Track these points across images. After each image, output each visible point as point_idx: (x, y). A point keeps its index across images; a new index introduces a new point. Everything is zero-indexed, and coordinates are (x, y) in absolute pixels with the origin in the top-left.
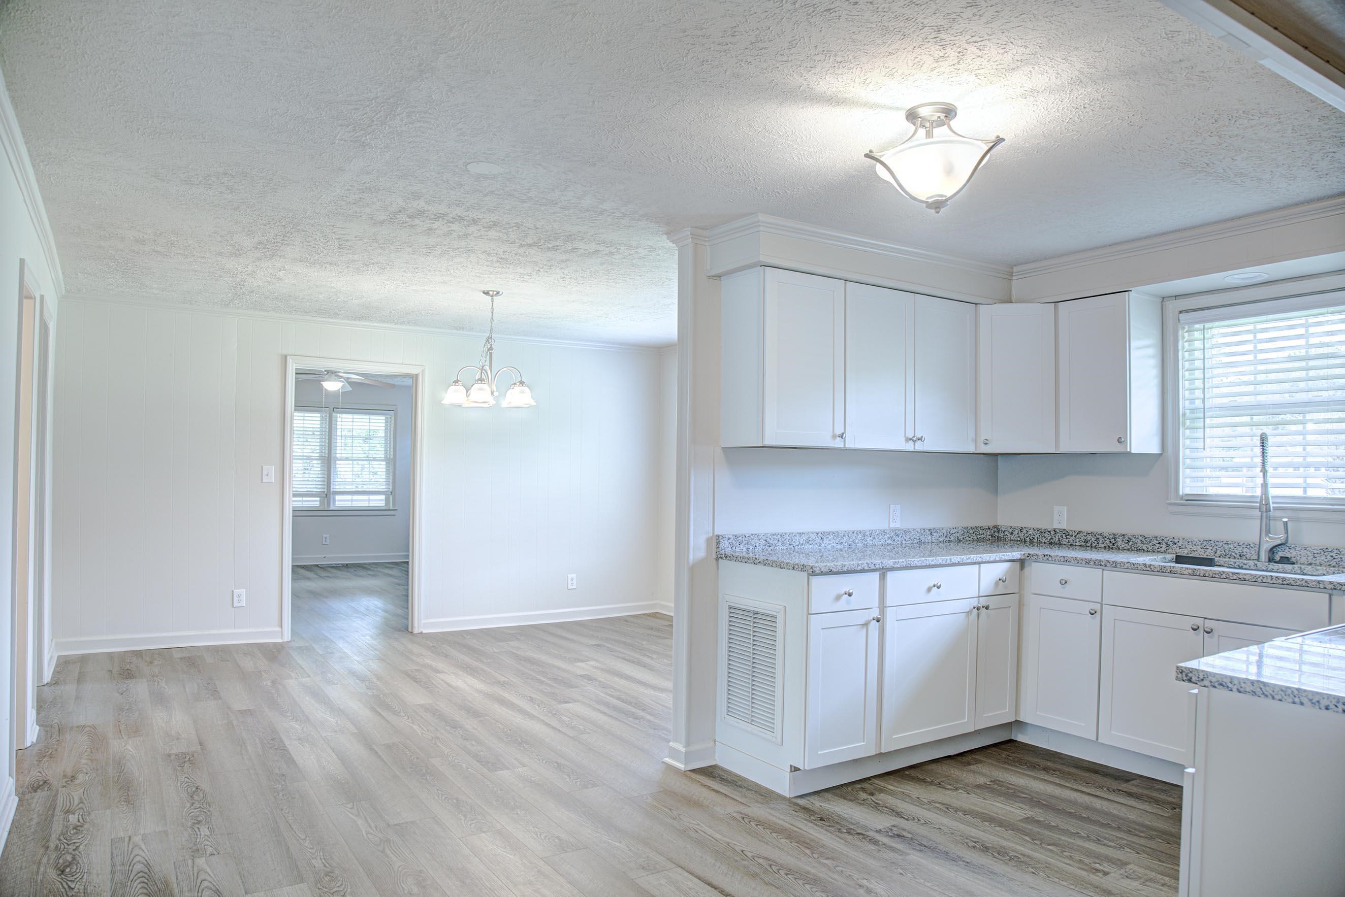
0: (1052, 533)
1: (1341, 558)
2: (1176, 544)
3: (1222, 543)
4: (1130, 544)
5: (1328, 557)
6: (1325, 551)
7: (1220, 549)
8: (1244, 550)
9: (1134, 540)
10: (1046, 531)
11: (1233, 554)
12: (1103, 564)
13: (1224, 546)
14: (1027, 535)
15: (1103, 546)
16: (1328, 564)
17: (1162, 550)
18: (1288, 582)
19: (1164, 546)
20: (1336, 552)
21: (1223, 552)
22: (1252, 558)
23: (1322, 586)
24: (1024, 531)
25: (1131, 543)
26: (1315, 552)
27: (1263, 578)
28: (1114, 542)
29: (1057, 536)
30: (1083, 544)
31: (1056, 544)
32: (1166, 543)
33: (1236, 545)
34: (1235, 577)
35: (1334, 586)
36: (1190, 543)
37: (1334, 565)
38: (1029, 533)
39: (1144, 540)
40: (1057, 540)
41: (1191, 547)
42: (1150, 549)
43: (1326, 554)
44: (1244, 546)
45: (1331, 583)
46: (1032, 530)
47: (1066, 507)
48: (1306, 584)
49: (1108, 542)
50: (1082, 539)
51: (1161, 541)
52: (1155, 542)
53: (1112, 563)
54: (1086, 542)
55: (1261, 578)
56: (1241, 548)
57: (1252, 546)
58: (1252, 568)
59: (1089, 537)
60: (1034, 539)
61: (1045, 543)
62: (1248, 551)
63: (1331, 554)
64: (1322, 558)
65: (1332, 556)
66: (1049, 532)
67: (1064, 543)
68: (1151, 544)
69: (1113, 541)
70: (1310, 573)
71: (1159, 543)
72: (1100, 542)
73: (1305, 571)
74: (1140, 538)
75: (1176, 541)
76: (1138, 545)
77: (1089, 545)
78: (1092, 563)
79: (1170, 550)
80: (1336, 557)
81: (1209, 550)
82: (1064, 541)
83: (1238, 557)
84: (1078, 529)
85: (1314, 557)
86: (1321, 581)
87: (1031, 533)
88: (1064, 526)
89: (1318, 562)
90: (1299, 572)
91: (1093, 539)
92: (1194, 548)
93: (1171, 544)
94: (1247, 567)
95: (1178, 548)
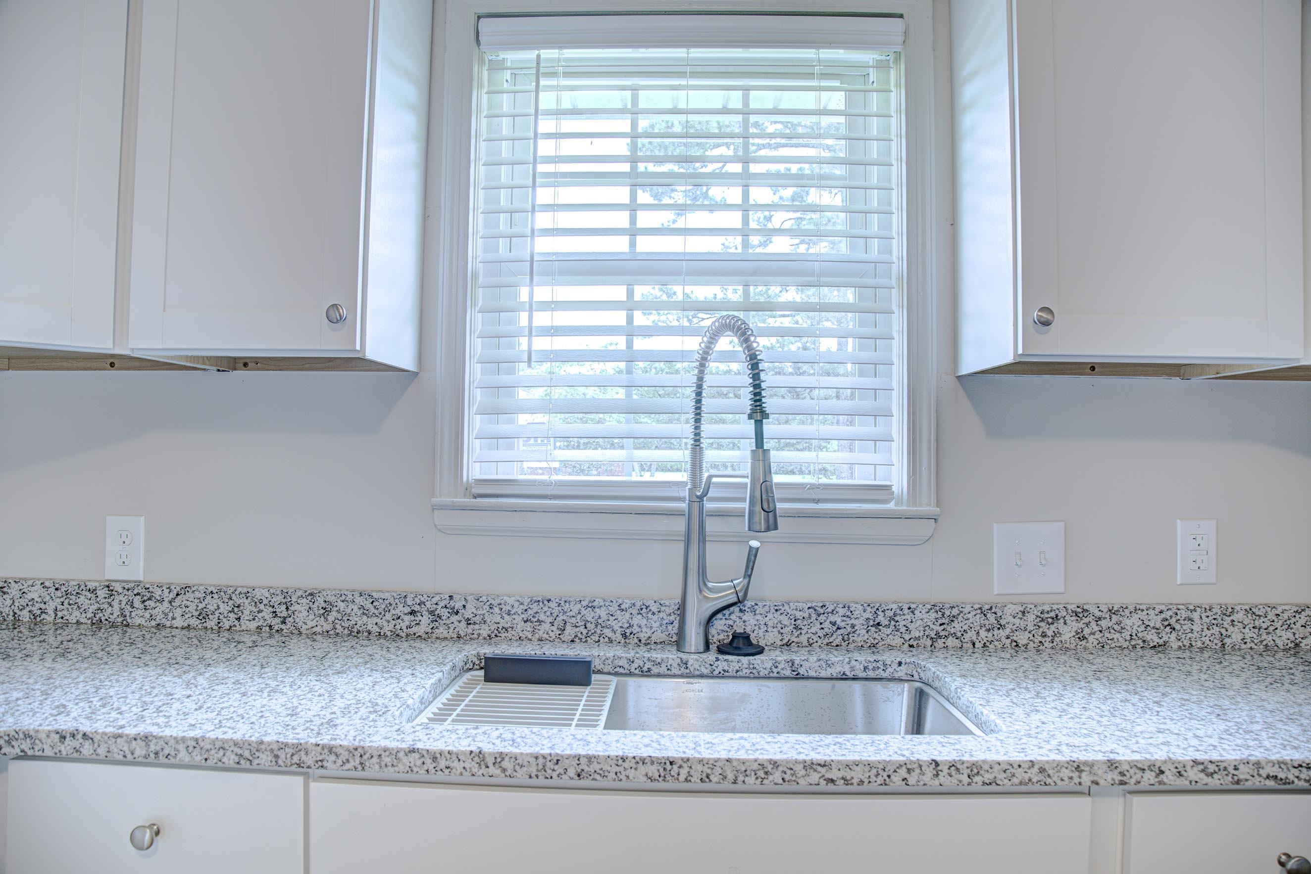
0: (101, 593)
1: (853, 626)
2: (457, 613)
3: (578, 606)
4: (331, 618)
5: (827, 625)
6: (819, 611)
7: (573, 620)
8: (635, 621)
9: (342, 606)
10: (82, 588)
11: (608, 633)
12: (309, 760)
13: (583, 612)
14: (23, 602)
15: (253, 625)
16: (826, 641)
17: (420, 630)
18: (988, 777)
19: (425, 620)
20: (842, 611)
21: (582, 629)
22: (653, 639)
23: (1086, 779)
24: (14, 590)
25: (334, 614)
26: (799, 614)
27: (909, 771)
28: (285, 614)
29: (115, 604)
30: (194, 622)
31: (113, 625)
32: (432, 613)
33: (614, 608)
34: (814, 777)
35: (1122, 774)
36: (497, 610)
37: (837, 642)
38: (30, 596)
39: (368, 605)
40: (117, 613)
41: (498, 619)
42: (387, 629)
43: (822, 618)
44: (635, 612)
45: (1112, 765)
46: (38, 587)
47: (142, 519)
48: (1041, 777)
49: (267, 613)
50: (192, 608)
51: (417, 608)
52: (401, 610)
53: (345, 755)
54: (203, 616)
55: (903, 772)
56: (627, 615)
57: (654, 608)
58: (675, 671)
59: (212, 604)
60: (43, 612)
61: (78, 623)
62: (644, 622)
63: (832, 618)
64: (813, 630)
65: (833, 624)
66: (93, 591)
67: (138, 621)
68: (388, 616)
69: (282, 610)
70: (812, 674)
71: (413, 613)
72: (246, 615)
73: (802, 671)
74: (359, 600)
75: (458, 605)
76: (354, 619)
77: (211, 623)
78: (265, 759)
79: (441, 631)
80: (842, 625)
81: (546, 626)
82: (138, 617)
83: (619, 637)
84: (179, 578)
85: (796, 627)
86: (1085, 763)
87: (35, 596)
88: (137, 571)
89: (804, 639)
90: (788, 673)
91: (224, 608)
92: (507, 621)
93: (444, 613)
94: (663, 670)
95: (463, 624)
